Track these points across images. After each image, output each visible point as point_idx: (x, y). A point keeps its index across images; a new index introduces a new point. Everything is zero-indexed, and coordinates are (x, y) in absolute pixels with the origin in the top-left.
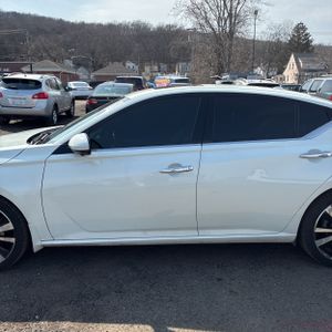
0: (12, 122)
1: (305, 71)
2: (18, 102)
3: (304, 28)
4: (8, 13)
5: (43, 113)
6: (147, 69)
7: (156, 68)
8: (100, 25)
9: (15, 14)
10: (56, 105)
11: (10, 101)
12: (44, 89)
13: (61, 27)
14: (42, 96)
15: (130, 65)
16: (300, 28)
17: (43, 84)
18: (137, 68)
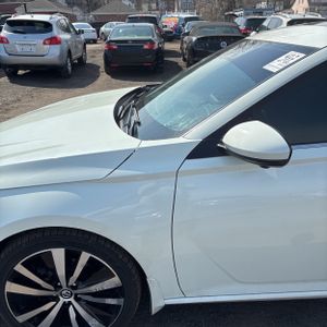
0: (20, 72)
1: (316, 5)
2: (27, 49)
7: (154, 6)
10: (69, 52)
12: (56, 32)
14: (54, 41)
17: (54, 27)
18: (133, 6)
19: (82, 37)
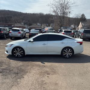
0: (13, 38)
1: (84, 26)
3: (84, 15)
4: (7, 10)
5: (20, 36)
6: (43, 25)
7: (45, 25)
8: (31, 14)
9: (9, 11)
10: (22, 35)
11: (13, 34)
12: (20, 31)
13: (20, 14)
14: (20, 33)
15: (38, 24)
16: (83, 15)
18: (40, 25)
19: (25, 32)
